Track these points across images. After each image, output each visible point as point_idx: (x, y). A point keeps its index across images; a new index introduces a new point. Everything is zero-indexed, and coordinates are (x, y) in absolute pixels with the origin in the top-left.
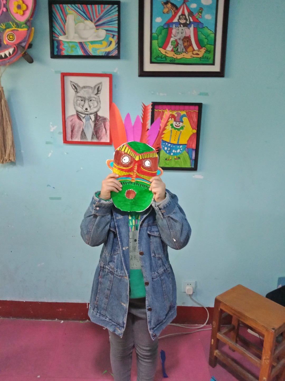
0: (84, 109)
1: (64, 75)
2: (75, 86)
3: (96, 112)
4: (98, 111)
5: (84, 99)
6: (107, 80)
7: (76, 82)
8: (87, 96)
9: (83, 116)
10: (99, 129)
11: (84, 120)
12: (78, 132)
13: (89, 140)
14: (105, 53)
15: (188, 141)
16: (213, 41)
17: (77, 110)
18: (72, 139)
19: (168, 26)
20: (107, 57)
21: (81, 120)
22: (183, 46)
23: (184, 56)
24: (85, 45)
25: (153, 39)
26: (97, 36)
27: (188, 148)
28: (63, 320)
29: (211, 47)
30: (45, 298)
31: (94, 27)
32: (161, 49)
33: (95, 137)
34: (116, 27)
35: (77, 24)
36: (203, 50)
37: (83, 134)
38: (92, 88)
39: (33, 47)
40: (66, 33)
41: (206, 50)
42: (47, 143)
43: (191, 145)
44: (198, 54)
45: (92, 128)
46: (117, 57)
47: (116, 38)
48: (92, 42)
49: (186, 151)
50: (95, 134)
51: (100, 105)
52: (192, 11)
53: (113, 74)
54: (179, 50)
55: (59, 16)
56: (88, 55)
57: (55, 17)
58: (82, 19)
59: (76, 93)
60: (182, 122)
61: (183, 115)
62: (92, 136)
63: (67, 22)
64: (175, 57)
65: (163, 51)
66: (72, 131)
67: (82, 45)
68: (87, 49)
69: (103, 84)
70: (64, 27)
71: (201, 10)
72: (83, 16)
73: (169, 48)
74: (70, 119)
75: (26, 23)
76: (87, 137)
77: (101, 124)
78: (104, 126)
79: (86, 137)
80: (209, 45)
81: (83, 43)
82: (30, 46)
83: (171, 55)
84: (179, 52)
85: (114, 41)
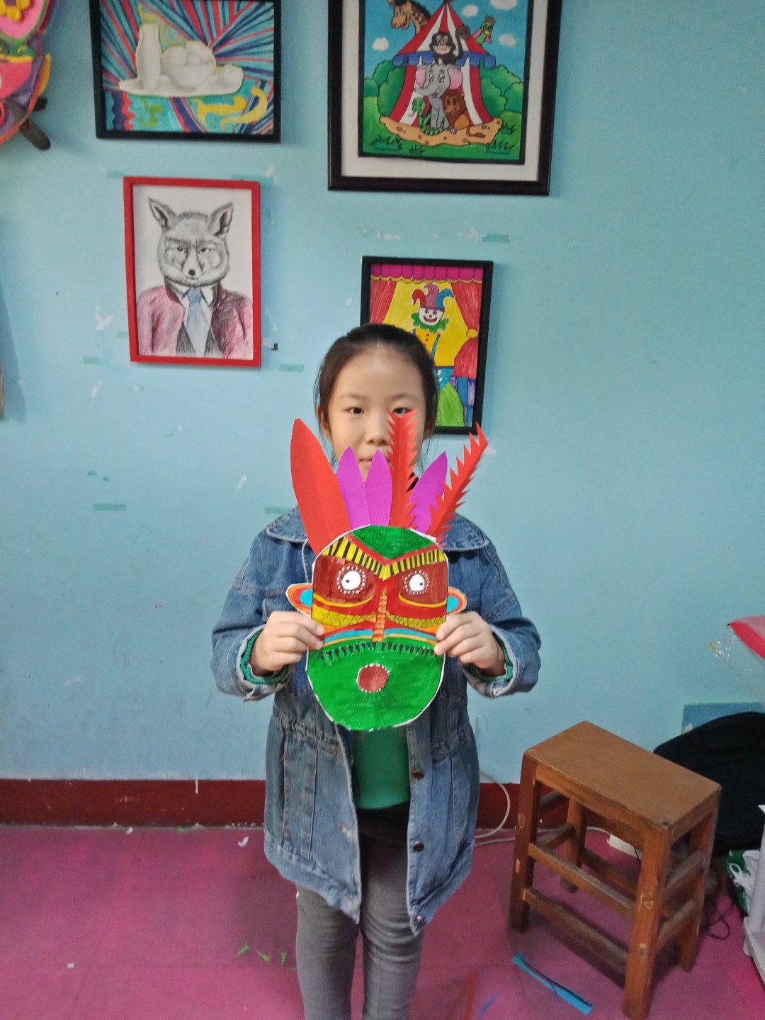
0: (186, 271)
1: (131, 184)
2: (161, 213)
3: (218, 281)
4: (223, 277)
5: (185, 247)
6: (245, 196)
7: (164, 202)
8: (193, 239)
9: (184, 289)
10: (225, 324)
11: (185, 302)
12: (169, 331)
13: (200, 352)
14: (240, 126)
15: (457, 359)
16: (521, 102)
17: (167, 274)
18: (153, 349)
19: (405, 62)
20: (245, 136)
21: (177, 300)
22: (442, 115)
23: (445, 138)
24: (187, 105)
25: (365, 94)
26: (220, 83)
27: (456, 378)
28: (132, 824)
29: (514, 118)
30: (84, 770)
31: (213, 58)
32: (386, 120)
33: (215, 345)
34: (269, 61)
35: (166, 48)
36: (494, 126)
37: (184, 338)
38: (206, 217)
39: (48, 105)
40: (138, 72)
41: (502, 126)
42: (88, 361)
43: (463, 370)
44: (482, 136)
45: (207, 321)
46: (274, 138)
47: (269, 87)
48: (208, 99)
49: (451, 383)
50: (214, 338)
51: (228, 261)
52: (466, 23)
53: (261, 183)
54: (433, 124)
55: (118, 28)
56: (195, 131)
57: (107, 30)
58: (180, 38)
59: (165, 229)
60: (443, 310)
61: (444, 291)
62: (207, 342)
63: (140, 43)
64: (422, 141)
65: (391, 125)
66: (154, 330)
67: (179, 105)
68: (194, 117)
69: (236, 207)
70: (134, 58)
71: (489, 22)
72: (184, 30)
73: (408, 118)
74: (150, 298)
75: (29, 43)
76: (194, 346)
77: (231, 311)
78: (240, 317)
79: (191, 346)
80: (510, 114)
81: (183, 101)
82: (41, 104)
83: (412, 135)
84: (434, 129)
85: (265, 96)
